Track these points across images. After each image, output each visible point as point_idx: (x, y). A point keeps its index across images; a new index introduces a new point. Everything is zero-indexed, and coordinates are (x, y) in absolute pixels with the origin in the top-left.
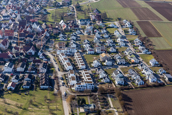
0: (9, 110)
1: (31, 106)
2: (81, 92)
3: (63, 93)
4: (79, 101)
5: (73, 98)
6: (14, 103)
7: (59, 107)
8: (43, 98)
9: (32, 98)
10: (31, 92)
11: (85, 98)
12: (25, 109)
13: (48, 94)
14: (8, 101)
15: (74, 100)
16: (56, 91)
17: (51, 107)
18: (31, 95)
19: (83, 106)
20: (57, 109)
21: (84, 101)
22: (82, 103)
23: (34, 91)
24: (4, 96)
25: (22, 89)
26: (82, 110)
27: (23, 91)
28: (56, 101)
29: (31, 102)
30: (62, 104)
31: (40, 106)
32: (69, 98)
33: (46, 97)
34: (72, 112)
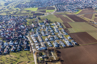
0: (12, 59)
1: (21, 57)
2: (40, 50)
3: (34, 52)
4: (40, 54)
5: (38, 53)
6: (14, 56)
7: (32, 57)
8: (25, 54)
9: (21, 54)
10: (21, 52)
11: (42, 53)
12: (18, 58)
13: (28, 52)
14: (11, 56)
15: (38, 54)
16: (31, 51)
17: (29, 57)
18: (21, 53)
19: (41, 56)
20: (31, 58)
21: (42, 54)
22: (41, 55)
23: (22, 51)
24: (10, 54)
25: (17, 51)
26: (41, 57)
27: (17, 52)
28: (31, 55)
29: (21, 55)
30: (33, 56)
31: (24, 57)
32: (36, 53)
33: (27, 53)
34: (37, 58)
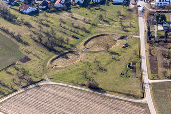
0: (76, 25)
1: (101, 21)
2: (162, 7)
4: (158, 18)
5: (151, 14)
6: (82, 17)
7: (134, 24)
8: (115, 14)
9: (102, 13)
10: (102, 6)
11: (166, 14)
12: (93, 25)
13: (122, 10)
14: (75, 15)
15: (152, 17)
16: (132, 6)
17: (124, 24)
18: (102, 10)
19: (162, 24)
20: (131, 26)
22: (161, 20)
23: (106, 5)
24: (71, 10)
25: (91, 2)
26: (161, 28)
27: (93, 5)
28: (131, 18)
29: (101, 17)
30: (137, 21)
31: (112, 22)
32: (146, 13)
33: (119, 12)
34: (149, 29)
